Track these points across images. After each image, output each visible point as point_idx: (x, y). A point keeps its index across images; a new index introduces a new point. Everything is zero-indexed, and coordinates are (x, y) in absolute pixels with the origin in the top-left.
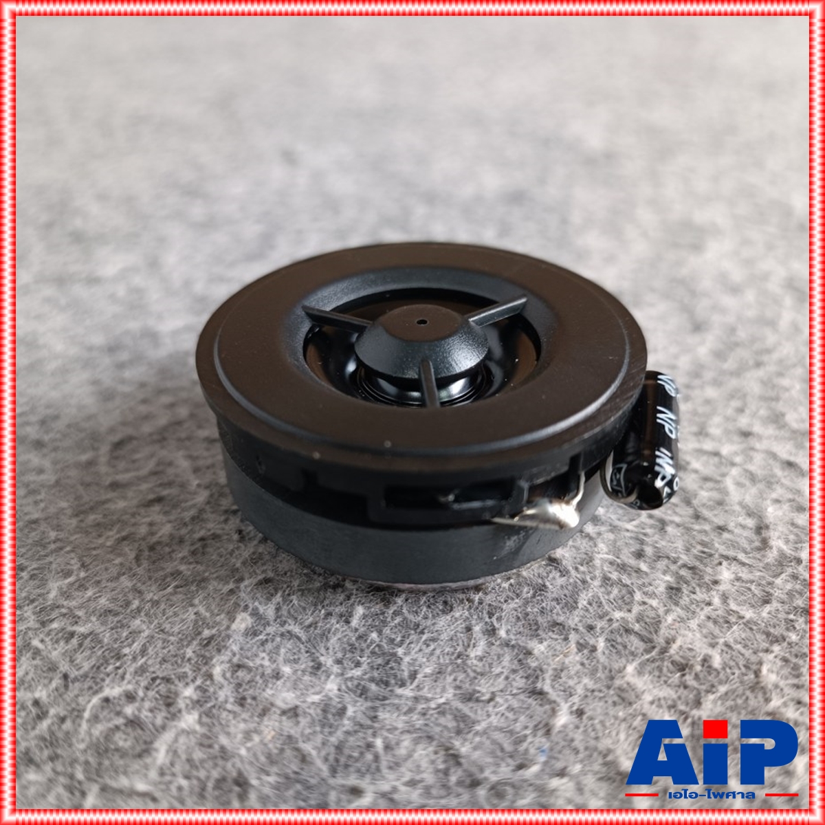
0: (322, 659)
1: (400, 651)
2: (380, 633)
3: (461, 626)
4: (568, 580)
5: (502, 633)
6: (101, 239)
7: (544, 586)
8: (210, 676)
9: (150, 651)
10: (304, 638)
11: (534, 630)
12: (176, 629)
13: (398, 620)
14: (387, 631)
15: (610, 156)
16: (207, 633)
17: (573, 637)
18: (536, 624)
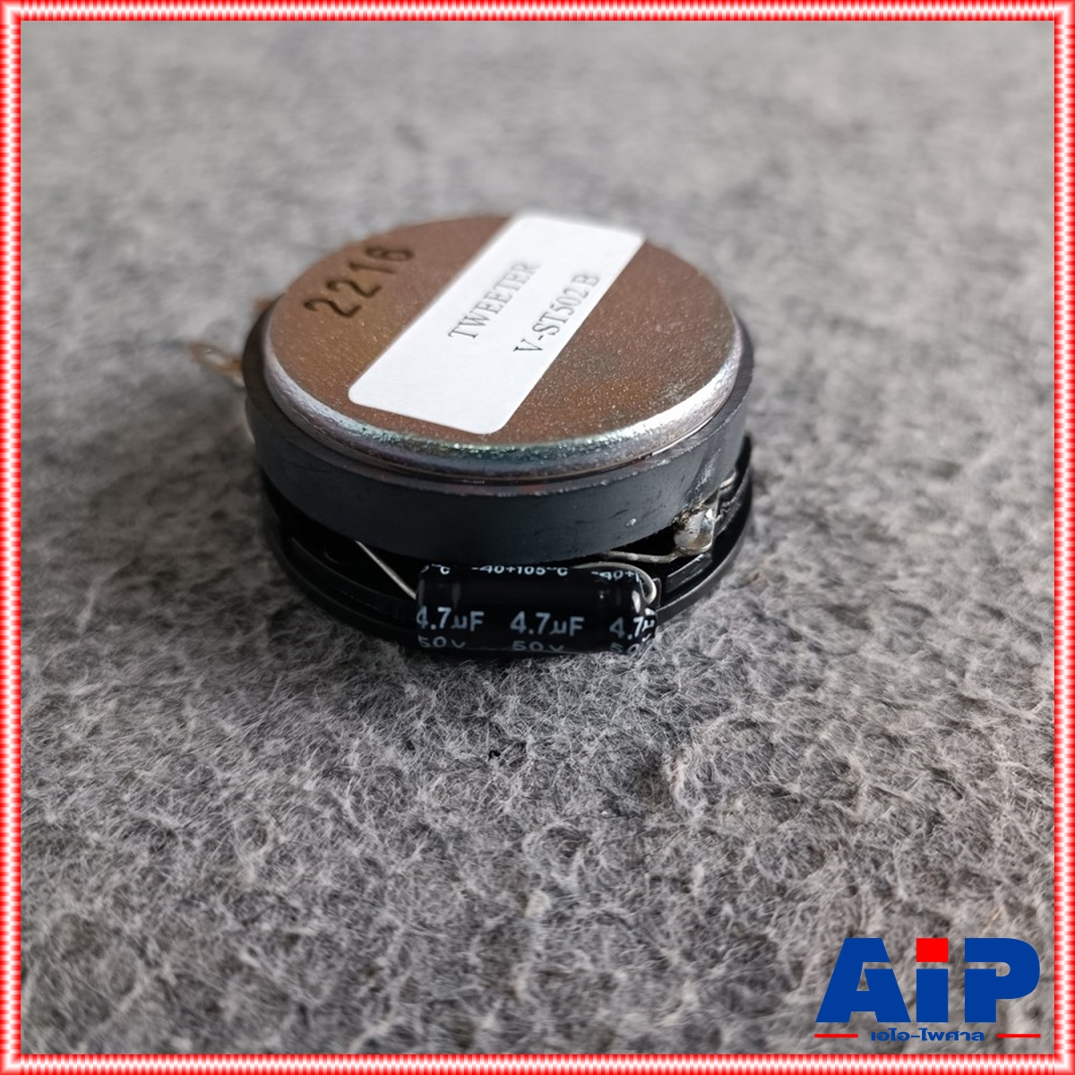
0: (664, 952)
1: (770, 932)
2: (733, 901)
3: (841, 885)
4: (968, 805)
5: (901, 893)
6: (167, 276)
7: (938, 814)
8: (511, 993)
9: (414, 957)
10: (631, 921)
11: (944, 885)
12: (441, 920)
13: (754, 881)
14: (742, 900)
15: (860, 128)
16: (490, 923)
17: (998, 893)
18: (943, 875)
